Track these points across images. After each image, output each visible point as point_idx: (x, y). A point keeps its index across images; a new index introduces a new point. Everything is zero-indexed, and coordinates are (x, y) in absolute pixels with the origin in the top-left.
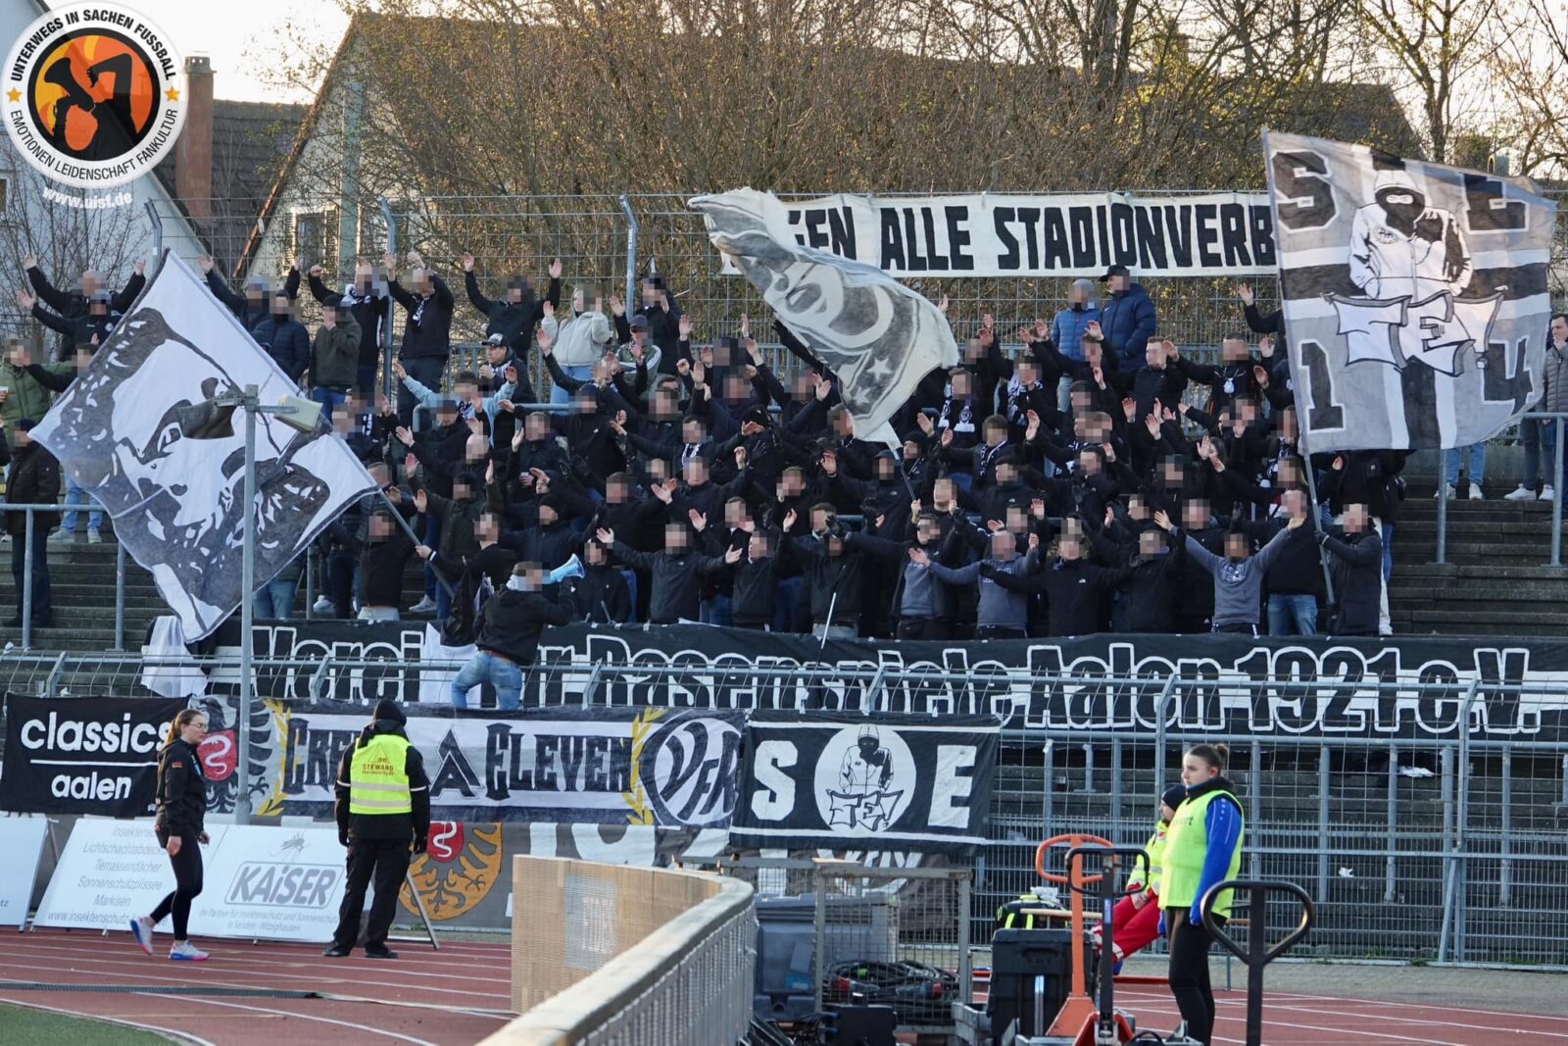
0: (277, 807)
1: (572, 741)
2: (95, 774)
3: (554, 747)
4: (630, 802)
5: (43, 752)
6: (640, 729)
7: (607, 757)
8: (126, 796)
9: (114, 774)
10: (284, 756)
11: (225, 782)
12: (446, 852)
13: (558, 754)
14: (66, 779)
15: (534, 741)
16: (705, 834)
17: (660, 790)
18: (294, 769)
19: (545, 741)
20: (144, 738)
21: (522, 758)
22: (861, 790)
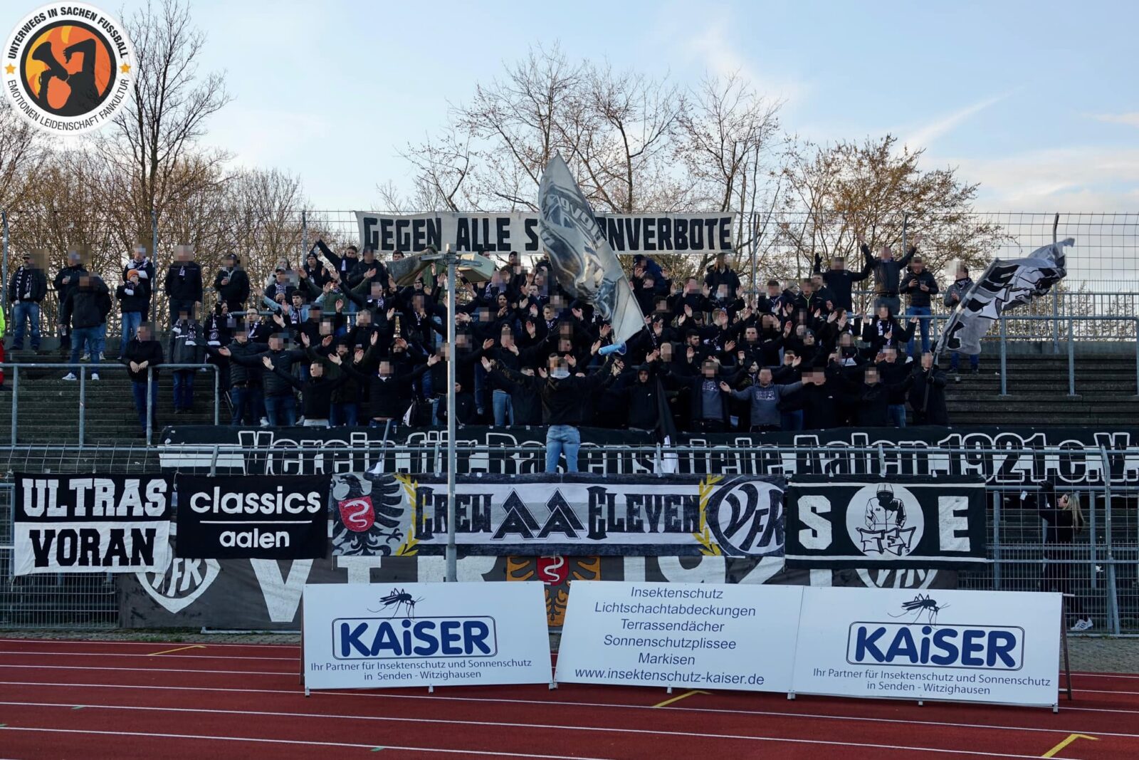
0: (411, 549)
1: (653, 498)
2: (256, 531)
3: (640, 502)
4: (699, 539)
5: (209, 515)
6: (705, 490)
7: (681, 509)
8: (287, 544)
9: (273, 529)
10: (414, 514)
11: (366, 533)
12: (556, 578)
13: (643, 507)
14: (232, 535)
15: (625, 498)
16: (765, 561)
17: (723, 531)
18: (424, 522)
19: (632, 498)
20: (295, 503)
21: (616, 510)
22: (883, 528)
